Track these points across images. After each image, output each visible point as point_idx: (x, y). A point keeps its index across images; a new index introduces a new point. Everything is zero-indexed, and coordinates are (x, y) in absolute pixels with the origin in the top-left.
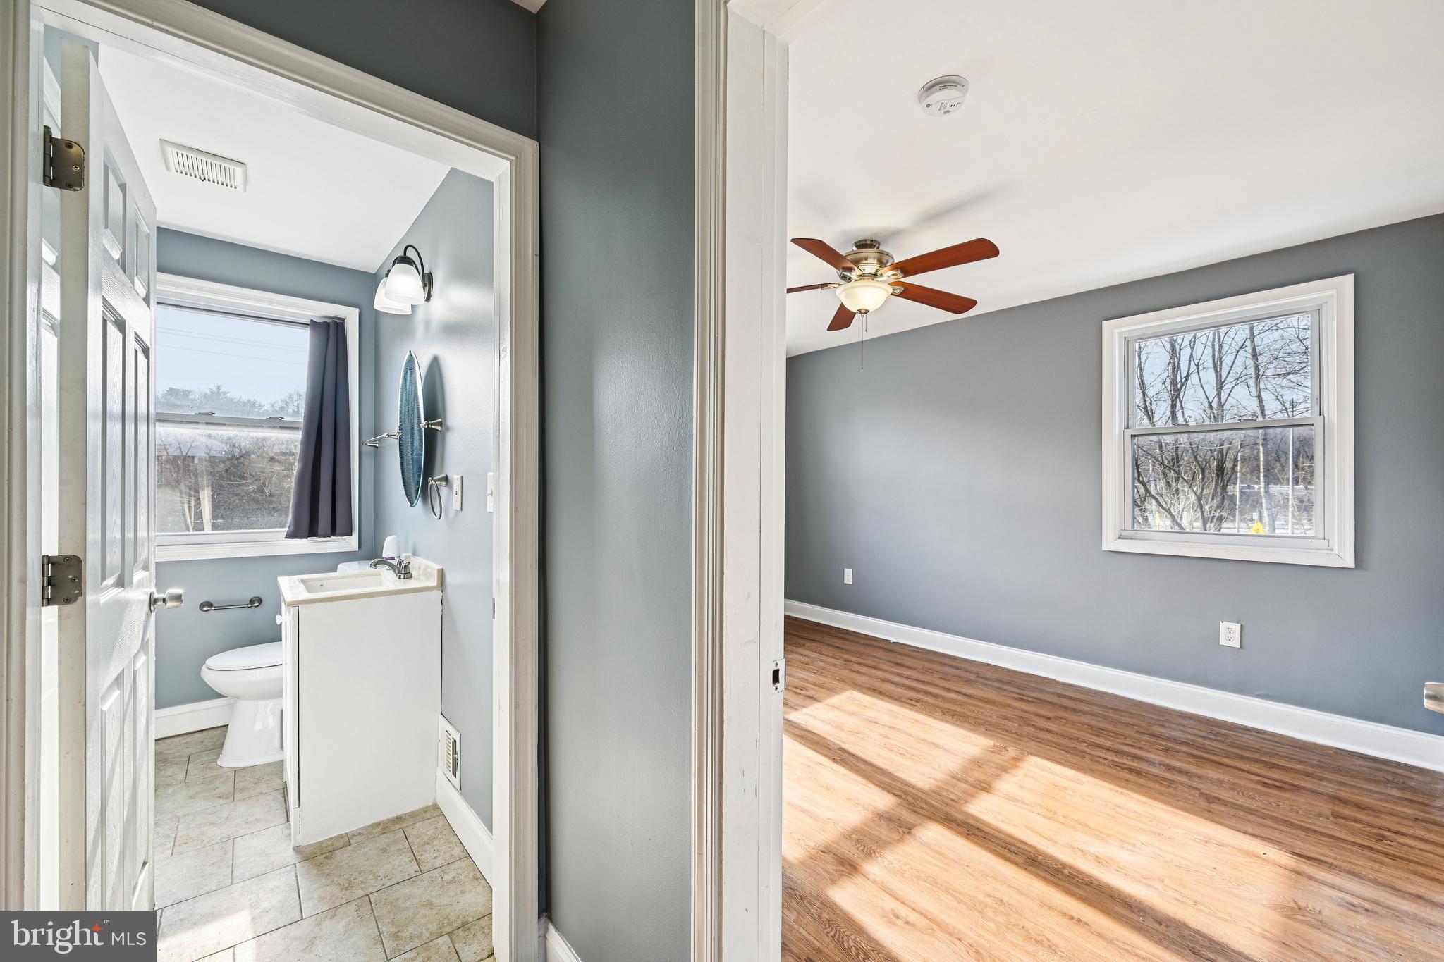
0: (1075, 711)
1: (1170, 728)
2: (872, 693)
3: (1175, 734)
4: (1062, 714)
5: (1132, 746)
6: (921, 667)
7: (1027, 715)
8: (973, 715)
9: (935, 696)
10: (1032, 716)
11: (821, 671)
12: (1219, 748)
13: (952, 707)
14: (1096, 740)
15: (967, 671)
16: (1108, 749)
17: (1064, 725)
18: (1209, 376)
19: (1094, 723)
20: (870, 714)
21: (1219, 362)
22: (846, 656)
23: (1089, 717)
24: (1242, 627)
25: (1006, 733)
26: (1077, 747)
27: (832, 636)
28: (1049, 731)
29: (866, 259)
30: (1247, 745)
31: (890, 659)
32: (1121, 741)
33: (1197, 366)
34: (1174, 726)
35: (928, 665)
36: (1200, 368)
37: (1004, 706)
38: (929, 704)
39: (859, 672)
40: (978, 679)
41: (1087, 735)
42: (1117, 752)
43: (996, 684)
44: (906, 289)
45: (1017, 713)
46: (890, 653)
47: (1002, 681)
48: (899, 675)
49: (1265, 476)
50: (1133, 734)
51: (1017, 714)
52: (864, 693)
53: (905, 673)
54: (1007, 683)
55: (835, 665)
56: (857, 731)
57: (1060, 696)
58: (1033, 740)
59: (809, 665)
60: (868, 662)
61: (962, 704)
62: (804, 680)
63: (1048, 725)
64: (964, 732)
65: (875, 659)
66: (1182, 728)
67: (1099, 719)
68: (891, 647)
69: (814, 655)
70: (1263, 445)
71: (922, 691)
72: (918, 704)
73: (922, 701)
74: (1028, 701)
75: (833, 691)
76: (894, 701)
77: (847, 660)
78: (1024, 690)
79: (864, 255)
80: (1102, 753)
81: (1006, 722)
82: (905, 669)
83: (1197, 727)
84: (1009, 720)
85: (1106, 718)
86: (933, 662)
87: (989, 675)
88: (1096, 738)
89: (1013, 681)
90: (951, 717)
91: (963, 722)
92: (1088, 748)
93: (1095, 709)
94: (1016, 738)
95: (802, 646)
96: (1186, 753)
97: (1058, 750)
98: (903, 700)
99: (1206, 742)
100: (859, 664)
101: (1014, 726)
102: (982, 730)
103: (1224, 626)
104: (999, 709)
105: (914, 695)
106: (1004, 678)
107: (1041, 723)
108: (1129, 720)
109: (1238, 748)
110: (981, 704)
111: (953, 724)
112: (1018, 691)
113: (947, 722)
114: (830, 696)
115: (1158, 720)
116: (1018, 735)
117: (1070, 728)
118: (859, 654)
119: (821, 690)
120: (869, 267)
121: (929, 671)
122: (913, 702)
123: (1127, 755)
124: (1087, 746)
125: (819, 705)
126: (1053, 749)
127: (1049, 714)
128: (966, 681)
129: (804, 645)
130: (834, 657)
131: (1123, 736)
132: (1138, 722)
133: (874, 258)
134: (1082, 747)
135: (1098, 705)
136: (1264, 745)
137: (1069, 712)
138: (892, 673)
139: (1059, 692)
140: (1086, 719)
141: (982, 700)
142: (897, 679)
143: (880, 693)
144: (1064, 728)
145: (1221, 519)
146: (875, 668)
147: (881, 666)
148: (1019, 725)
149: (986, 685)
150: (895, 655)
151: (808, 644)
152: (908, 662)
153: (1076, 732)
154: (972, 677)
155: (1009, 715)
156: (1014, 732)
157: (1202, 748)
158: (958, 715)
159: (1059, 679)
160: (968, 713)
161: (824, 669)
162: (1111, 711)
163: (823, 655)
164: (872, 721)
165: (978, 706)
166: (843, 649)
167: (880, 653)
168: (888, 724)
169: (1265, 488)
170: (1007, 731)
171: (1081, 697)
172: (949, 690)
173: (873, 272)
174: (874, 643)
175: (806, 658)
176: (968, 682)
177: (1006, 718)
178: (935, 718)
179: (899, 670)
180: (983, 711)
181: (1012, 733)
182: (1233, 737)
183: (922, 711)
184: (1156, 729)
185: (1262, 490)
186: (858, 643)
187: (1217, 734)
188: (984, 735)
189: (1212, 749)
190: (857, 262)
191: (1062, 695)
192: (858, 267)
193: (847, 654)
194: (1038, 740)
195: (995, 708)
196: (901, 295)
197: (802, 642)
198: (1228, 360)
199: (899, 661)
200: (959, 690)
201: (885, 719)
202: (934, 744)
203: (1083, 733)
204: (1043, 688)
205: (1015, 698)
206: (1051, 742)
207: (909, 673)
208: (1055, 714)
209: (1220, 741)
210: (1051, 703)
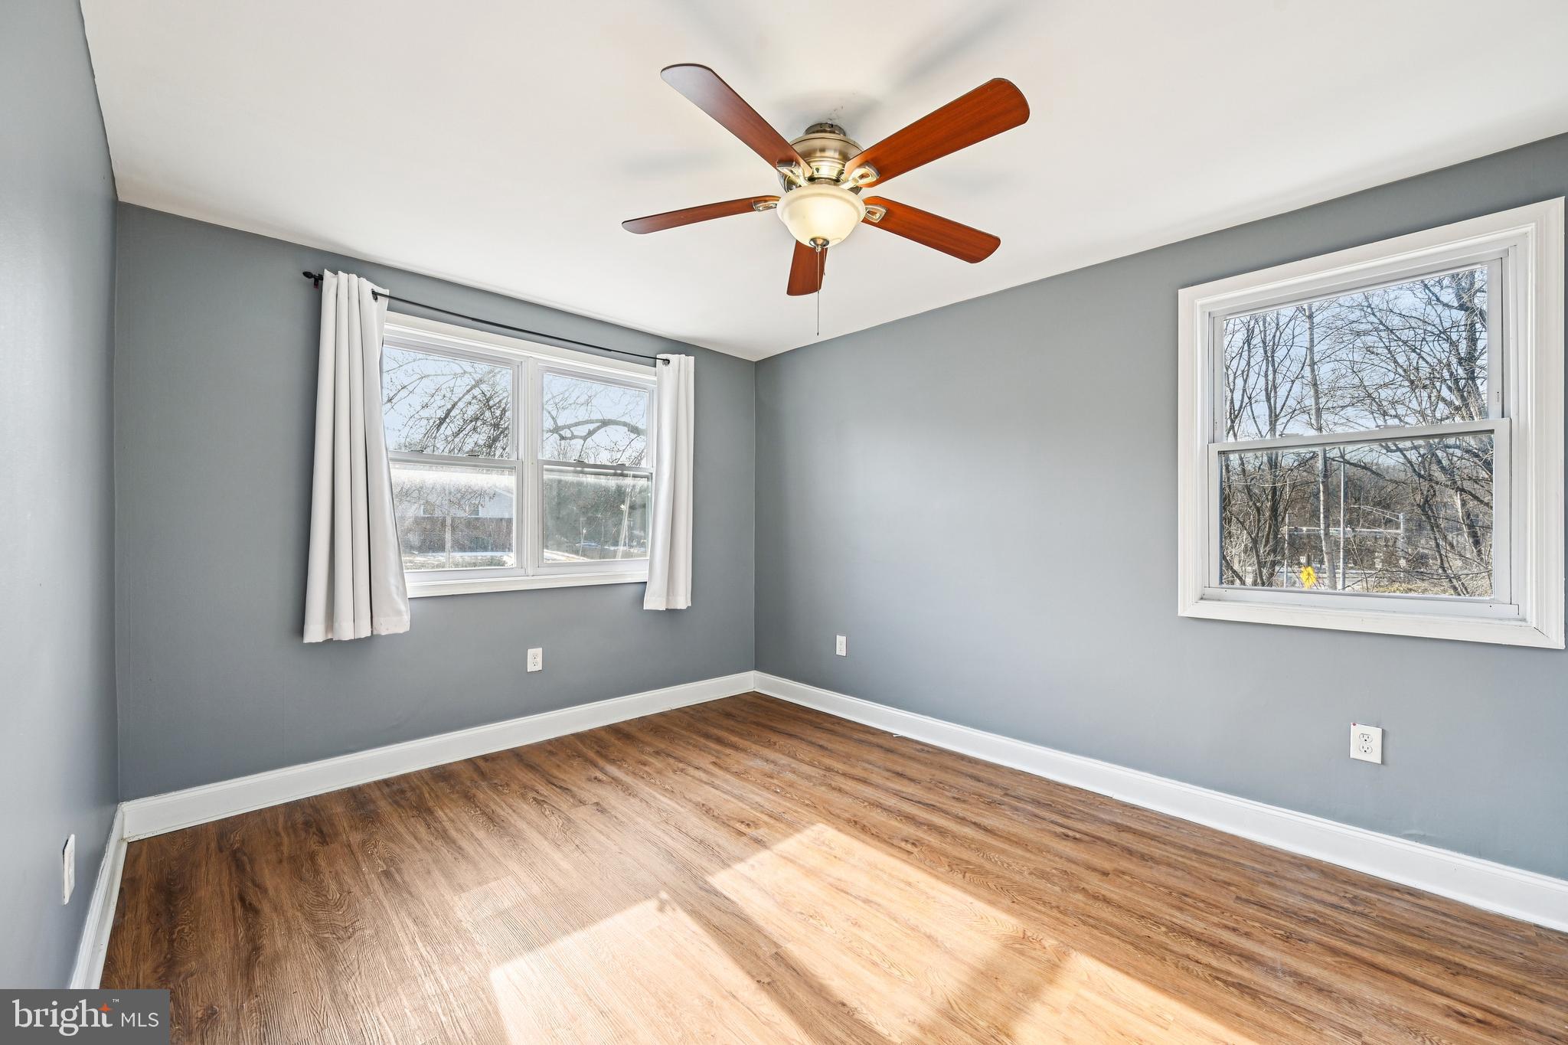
0: (1144, 857)
1: (1284, 889)
2: (852, 830)
3: (1295, 901)
4: (1125, 864)
5: (1234, 930)
6: (927, 778)
7: (1072, 868)
8: (996, 870)
9: (942, 832)
10: (1082, 869)
11: (784, 791)
12: (1366, 931)
13: (966, 855)
14: (1180, 918)
15: (991, 784)
16: (1199, 939)
17: (1126, 888)
18: (1261, 409)
19: (1172, 882)
20: (839, 872)
21: (1273, 393)
22: (828, 761)
23: (1164, 869)
24: (1384, 733)
25: (1043, 909)
26: (1151, 934)
27: (818, 727)
28: (1106, 901)
29: (823, 150)
30: (1403, 921)
31: (889, 765)
32: (1215, 919)
33: (1250, 398)
34: (1289, 885)
35: (941, 775)
36: (1253, 401)
37: (1042, 850)
38: (932, 850)
39: (840, 790)
40: (1006, 799)
41: (1165, 909)
42: (1216, 945)
43: (1029, 808)
44: (889, 213)
45: (1062, 864)
46: (890, 756)
47: (1039, 803)
48: (897, 794)
49: (1324, 517)
50: (1231, 903)
51: (1059, 866)
52: (840, 830)
53: (904, 790)
54: (1047, 806)
55: (808, 778)
56: (812, 912)
57: (1122, 828)
58: (1084, 923)
59: (772, 778)
60: (858, 772)
61: (981, 848)
62: (759, 807)
63: (1106, 889)
64: (980, 906)
65: (867, 765)
66: (1301, 889)
67: (1179, 873)
68: (891, 745)
69: (784, 760)
70: (1323, 482)
71: (924, 824)
72: (915, 850)
73: (922, 844)
74: (1075, 839)
75: (794, 827)
76: (878, 844)
77: (829, 769)
78: (1068, 817)
79: (817, 143)
80: (1189, 948)
81: (1041, 884)
82: (906, 782)
83: (1322, 886)
84: (1048, 880)
85: (1188, 871)
86: (944, 768)
87: (1021, 791)
88: (1178, 914)
89: (1053, 802)
90: (961, 876)
91: (977, 886)
92: (1169, 937)
93: (1173, 854)
94: (1057, 919)
95: (770, 745)
96: (1319, 943)
97: (1122, 945)
98: (895, 842)
99: (1342, 917)
100: (844, 775)
101: (1052, 890)
102: (1007, 902)
103: (1356, 731)
104: (1033, 857)
105: (910, 830)
106: (1042, 797)
107: (1094, 883)
108: (1223, 876)
109: (1392, 929)
110: (1006, 846)
111: (965, 890)
112: (1061, 820)
113: (954, 885)
114: (786, 836)
115: (1266, 873)
116: (1061, 912)
117: (1137, 893)
118: (847, 758)
119: (778, 824)
120: (827, 168)
121: (937, 786)
122: (909, 847)
123: (1228, 950)
124: (1166, 933)
125: (764, 855)
126: (1116, 941)
127: (1107, 866)
128: (989, 803)
129: (775, 744)
130: (811, 764)
131: (1217, 907)
132: (1236, 879)
133: (835, 150)
134: (1159, 935)
135: (1174, 845)
136: (1431, 923)
137: (1135, 859)
138: (887, 790)
139: (1119, 821)
140: (1160, 874)
141: (1008, 838)
142: (892, 802)
143: (864, 829)
144: (1129, 894)
145: (1274, 564)
146: (864, 781)
147: (875, 778)
148: (1063, 890)
149: (1016, 809)
150: (895, 757)
151: (782, 741)
152: (913, 769)
153: (1149, 902)
154: (997, 795)
155: (1048, 870)
156: (1054, 904)
157: (1339, 932)
158: (973, 871)
159: (1117, 796)
160: (988, 866)
161: (791, 785)
162: (1194, 856)
163: (798, 760)
164: (840, 889)
165: (1003, 851)
166: (826, 749)
167: (876, 756)
168: (863, 895)
169: (1325, 530)
170: (1044, 903)
171: (1149, 829)
172: (962, 820)
173: (834, 176)
174: (871, 738)
175: (772, 766)
176: (992, 804)
177: (1043, 875)
178: (937, 877)
179: (897, 785)
180: (1010, 861)
181: (1052, 908)
182: (1379, 905)
183: (920, 864)
184: (1265, 892)
185: (1322, 532)
186: (850, 738)
187: (1354, 900)
188: (1008, 911)
189: (1355, 932)
190: (808, 156)
191: (1122, 825)
192: (808, 163)
193: (830, 757)
194: (1091, 921)
195: (1028, 855)
196: (883, 224)
197: (774, 738)
198: (1282, 392)
199: (899, 769)
200: (978, 819)
201: (861, 882)
202: (929, 937)
203: (1158, 905)
204: (1095, 813)
205: (1056, 835)
206: (1111, 924)
207: (910, 789)
208: (1115, 865)
209: (1362, 915)
210: (1109, 843)
